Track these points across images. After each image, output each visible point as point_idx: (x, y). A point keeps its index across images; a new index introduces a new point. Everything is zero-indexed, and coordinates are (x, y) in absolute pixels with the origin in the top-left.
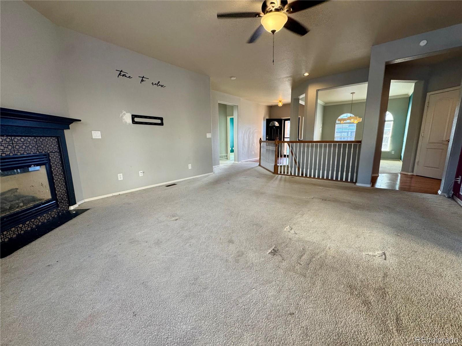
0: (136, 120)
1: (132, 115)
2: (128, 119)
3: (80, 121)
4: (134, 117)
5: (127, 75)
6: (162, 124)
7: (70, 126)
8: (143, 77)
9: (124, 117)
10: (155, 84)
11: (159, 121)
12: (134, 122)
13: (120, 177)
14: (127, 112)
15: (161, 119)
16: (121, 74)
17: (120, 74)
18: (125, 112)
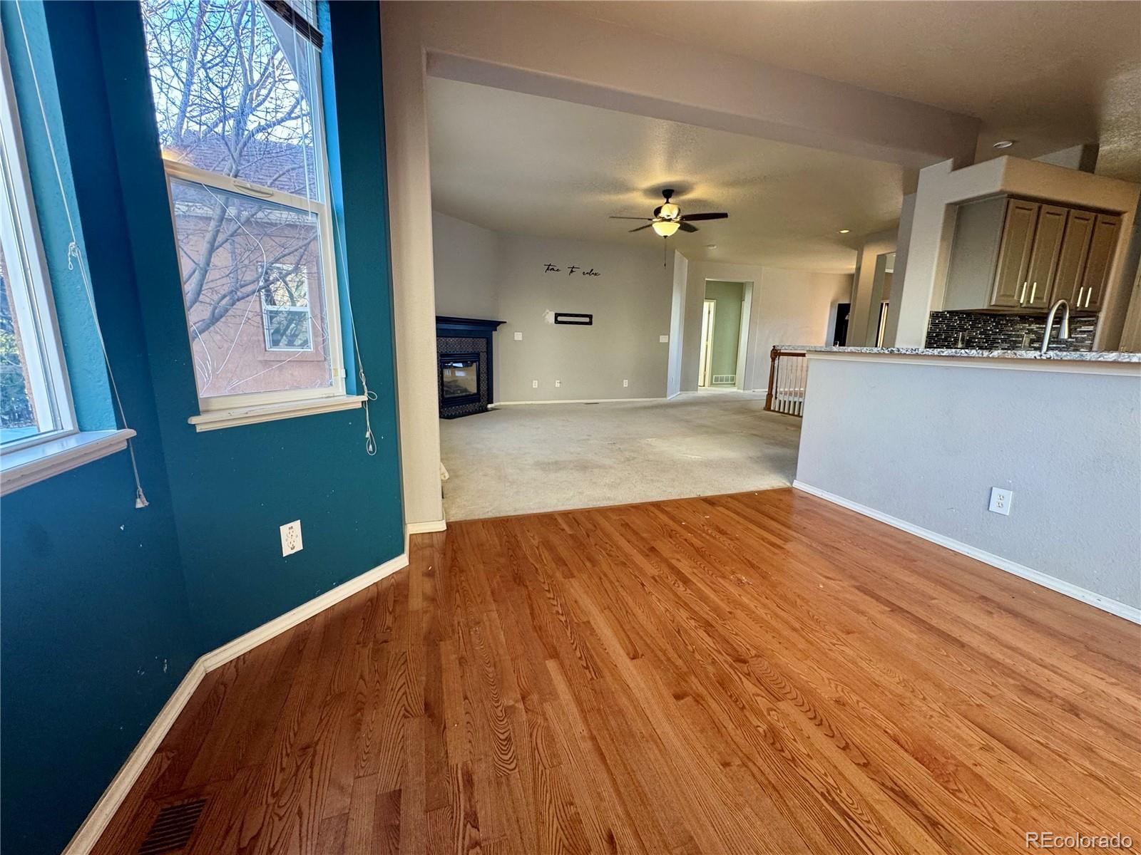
0: (560, 319)
1: (556, 314)
2: (551, 318)
3: (505, 322)
4: (557, 315)
5: (555, 269)
6: (590, 323)
7: (498, 328)
8: (573, 267)
9: (547, 317)
10: (587, 273)
11: (587, 320)
12: (557, 322)
13: (535, 384)
14: (550, 311)
15: (590, 317)
16: (550, 268)
17: (548, 269)
18: (548, 311)
